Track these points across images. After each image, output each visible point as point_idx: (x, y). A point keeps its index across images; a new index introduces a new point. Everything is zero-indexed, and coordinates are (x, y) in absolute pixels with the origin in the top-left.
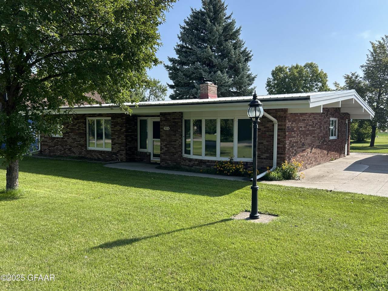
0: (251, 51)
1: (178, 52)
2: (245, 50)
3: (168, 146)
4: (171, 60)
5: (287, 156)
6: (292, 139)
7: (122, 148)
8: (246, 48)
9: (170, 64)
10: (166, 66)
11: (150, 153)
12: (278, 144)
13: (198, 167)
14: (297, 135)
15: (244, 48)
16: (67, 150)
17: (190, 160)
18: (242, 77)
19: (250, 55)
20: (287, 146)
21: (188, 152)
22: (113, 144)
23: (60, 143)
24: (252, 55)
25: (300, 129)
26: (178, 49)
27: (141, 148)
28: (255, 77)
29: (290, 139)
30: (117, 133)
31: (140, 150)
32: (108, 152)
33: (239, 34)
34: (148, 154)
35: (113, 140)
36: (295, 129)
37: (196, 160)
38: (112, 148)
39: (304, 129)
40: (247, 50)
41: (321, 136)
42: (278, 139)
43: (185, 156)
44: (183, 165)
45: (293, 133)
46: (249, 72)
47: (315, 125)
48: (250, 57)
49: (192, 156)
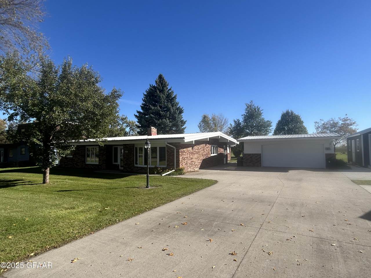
0: (183, 108)
1: (142, 108)
2: (179, 107)
3: (127, 161)
4: (138, 112)
5: (181, 164)
6: (184, 156)
7: (104, 162)
8: (180, 106)
9: (137, 114)
10: (135, 116)
11: (119, 165)
12: (176, 158)
13: (141, 171)
14: (187, 154)
15: (179, 106)
16: (75, 164)
17: (137, 167)
18: (177, 122)
19: (183, 109)
20: (180, 159)
21: (137, 164)
22: (100, 160)
23: (71, 161)
24: (184, 110)
25: (189, 151)
26: (142, 106)
27: (114, 162)
28: (186, 122)
29: (182, 156)
30: (101, 155)
31: (114, 163)
32: (97, 165)
33: (176, 99)
34: (118, 165)
35: (99, 158)
36: (186, 151)
37: (140, 167)
38: (99, 163)
39: (192, 151)
40: (180, 107)
41: (205, 154)
42: (176, 156)
43: (136, 165)
44: (134, 170)
45: (184, 153)
46: (182, 119)
47: (200, 149)
48: (183, 111)
49: (138, 166)
